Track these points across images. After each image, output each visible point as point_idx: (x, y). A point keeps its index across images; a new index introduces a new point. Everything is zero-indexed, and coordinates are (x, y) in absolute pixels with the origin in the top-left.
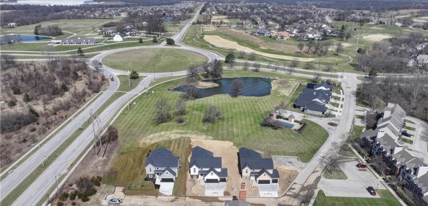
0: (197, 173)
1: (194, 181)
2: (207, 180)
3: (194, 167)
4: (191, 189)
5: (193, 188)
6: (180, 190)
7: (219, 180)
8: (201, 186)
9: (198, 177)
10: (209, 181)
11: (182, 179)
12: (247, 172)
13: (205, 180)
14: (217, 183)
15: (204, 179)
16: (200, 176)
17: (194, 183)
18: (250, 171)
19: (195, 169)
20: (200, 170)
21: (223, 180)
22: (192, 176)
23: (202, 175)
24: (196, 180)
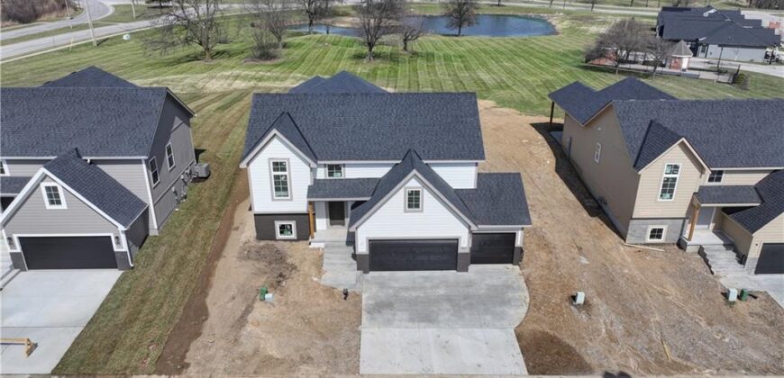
0: (298, 202)
1: (280, 258)
2: (375, 245)
3: (277, 148)
4: (242, 321)
5: (259, 311)
6: (149, 324)
7: (465, 245)
8: (330, 291)
9: (304, 226)
10: (387, 255)
11: (190, 244)
12: (668, 187)
13: (362, 248)
14: (451, 274)
15: (351, 241)
16: (322, 223)
17: (279, 272)
18: (691, 179)
19: (279, 166)
20: (322, 174)
21: (497, 249)
22: (265, 224)
23: (336, 213)
24: (297, 252)
